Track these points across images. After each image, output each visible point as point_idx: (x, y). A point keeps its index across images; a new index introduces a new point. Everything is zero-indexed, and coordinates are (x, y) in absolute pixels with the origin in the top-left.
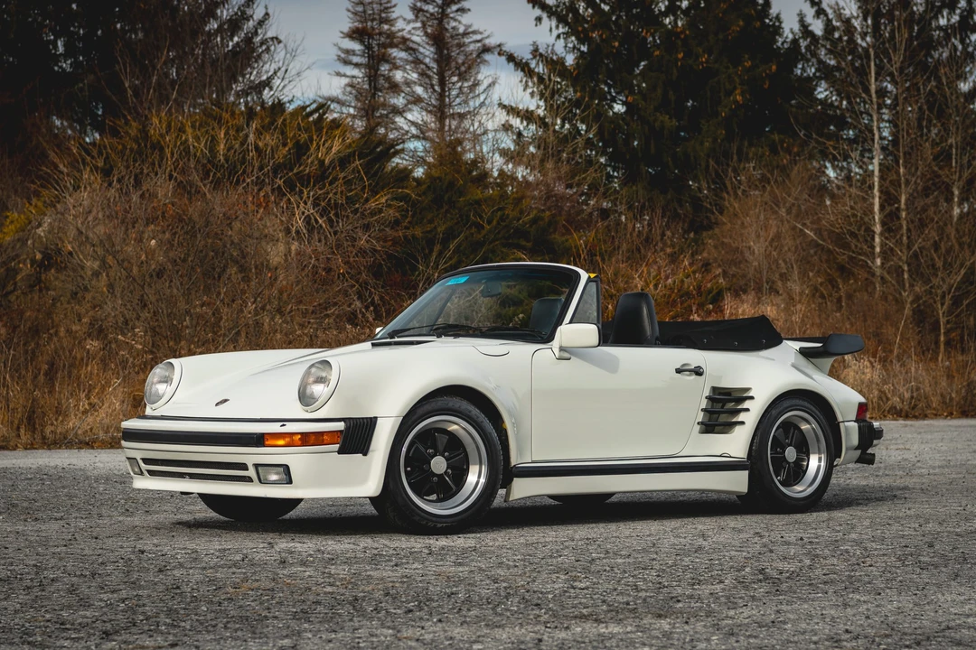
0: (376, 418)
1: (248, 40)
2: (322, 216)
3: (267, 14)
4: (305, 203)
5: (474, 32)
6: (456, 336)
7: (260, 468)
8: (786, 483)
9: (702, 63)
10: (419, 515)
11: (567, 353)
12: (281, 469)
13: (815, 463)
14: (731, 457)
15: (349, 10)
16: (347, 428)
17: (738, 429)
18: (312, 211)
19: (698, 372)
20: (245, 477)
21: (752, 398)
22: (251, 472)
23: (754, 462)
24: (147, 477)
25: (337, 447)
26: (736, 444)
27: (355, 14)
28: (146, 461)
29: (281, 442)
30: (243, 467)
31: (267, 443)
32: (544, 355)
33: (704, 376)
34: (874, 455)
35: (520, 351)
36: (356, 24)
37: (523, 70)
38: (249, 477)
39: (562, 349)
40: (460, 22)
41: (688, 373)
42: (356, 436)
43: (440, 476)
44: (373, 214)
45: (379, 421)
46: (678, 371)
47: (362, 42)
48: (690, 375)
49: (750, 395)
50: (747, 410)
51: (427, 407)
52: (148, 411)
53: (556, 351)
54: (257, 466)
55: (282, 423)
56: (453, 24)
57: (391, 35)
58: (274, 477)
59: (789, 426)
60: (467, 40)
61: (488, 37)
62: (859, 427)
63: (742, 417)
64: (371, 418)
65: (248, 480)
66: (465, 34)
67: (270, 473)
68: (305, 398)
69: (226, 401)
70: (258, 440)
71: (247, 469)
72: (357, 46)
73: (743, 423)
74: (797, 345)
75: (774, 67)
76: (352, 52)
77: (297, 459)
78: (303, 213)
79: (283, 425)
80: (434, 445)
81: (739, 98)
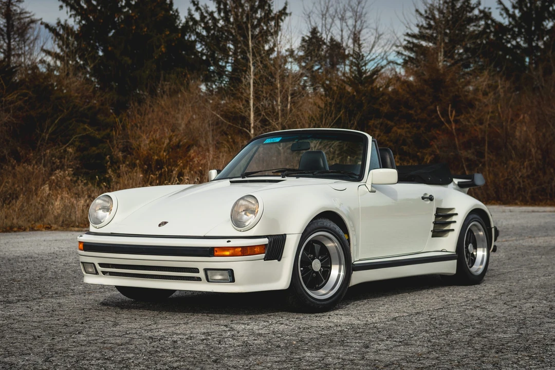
0: (285, 235)
5: (26, 13)
6: (297, 177)
9: (144, 31)
10: (310, 301)
11: (375, 189)
12: (226, 272)
13: (481, 254)
14: (447, 252)
16: (270, 242)
17: (450, 234)
19: (431, 199)
20: (196, 277)
21: (457, 214)
23: (459, 254)
24: (101, 276)
25: (263, 255)
26: (448, 243)
28: (101, 265)
29: (227, 253)
30: (196, 270)
31: (216, 253)
32: (363, 189)
33: (433, 201)
37: (53, 33)
38: (200, 278)
40: (19, 7)
41: (426, 199)
42: (274, 248)
43: (317, 273)
45: (287, 236)
46: (423, 198)
48: (427, 201)
49: (455, 212)
50: (455, 222)
51: (313, 226)
52: (92, 229)
53: (369, 186)
54: (206, 270)
56: (15, 8)
58: (219, 277)
59: (470, 230)
60: (22, 16)
61: (33, 15)
63: (452, 226)
64: (283, 235)
65: (199, 279)
66: (21, 13)
67: (215, 275)
68: (237, 223)
69: (166, 223)
70: (209, 252)
71: (199, 272)
73: (453, 230)
75: (180, 35)
77: (239, 265)
79: (228, 242)
80: (313, 252)
81: (163, 49)
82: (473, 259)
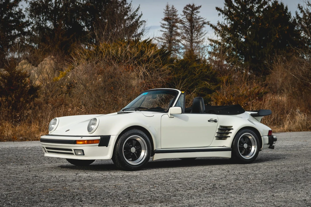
0: (110, 135)
1: (137, 22)
2: (148, 72)
3: (142, 14)
4: (143, 68)
5: (201, 18)
6: (141, 111)
7: (75, 151)
8: (244, 155)
9: (267, 26)
10: (127, 165)
11: (172, 116)
12: (81, 151)
13: (254, 149)
14: (226, 147)
15: (164, 12)
16: (101, 139)
17: (228, 138)
18: (145, 70)
19: (215, 121)
20: (72, 153)
21: (233, 129)
22: (73, 152)
23: (233, 148)
24: (47, 153)
25: (98, 144)
26: (227, 143)
27: (166, 13)
28: (47, 148)
29: (81, 143)
30: (71, 150)
31: (77, 143)
32: (165, 116)
33: (217, 123)
34: (274, 146)
35: (158, 115)
36: (166, 16)
37: (215, 29)
39: (171, 114)
40: (197, 15)
41: (212, 121)
42: (104, 141)
43: (133, 153)
44: (163, 71)
45: (111, 136)
46: (209, 121)
47: (168, 22)
49: (232, 128)
50: (231, 133)
52: (50, 133)
53: (169, 115)
54: (75, 150)
55: (81, 137)
56: (195, 16)
57: (176, 20)
58: (79, 153)
59: (245, 137)
60: (199, 21)
61: (205, 20)
62: (269, 138)
63: (229, 135)
64: (109, 136)
66: (199, 19)
68: (89, 129)
69: (69, 130)
70: (75, 142)
71: (72, 151)
72: (166, 23)
73: (229, 137)
74: (250, 113)
75: (288, 27)
76: (165, 25)
77: (86, 148)
78: (143, 71)
79: (82, 138)
80: (132, 144)
81: (277, 36)
82: (248, 151)
